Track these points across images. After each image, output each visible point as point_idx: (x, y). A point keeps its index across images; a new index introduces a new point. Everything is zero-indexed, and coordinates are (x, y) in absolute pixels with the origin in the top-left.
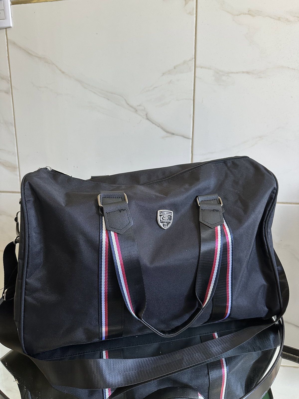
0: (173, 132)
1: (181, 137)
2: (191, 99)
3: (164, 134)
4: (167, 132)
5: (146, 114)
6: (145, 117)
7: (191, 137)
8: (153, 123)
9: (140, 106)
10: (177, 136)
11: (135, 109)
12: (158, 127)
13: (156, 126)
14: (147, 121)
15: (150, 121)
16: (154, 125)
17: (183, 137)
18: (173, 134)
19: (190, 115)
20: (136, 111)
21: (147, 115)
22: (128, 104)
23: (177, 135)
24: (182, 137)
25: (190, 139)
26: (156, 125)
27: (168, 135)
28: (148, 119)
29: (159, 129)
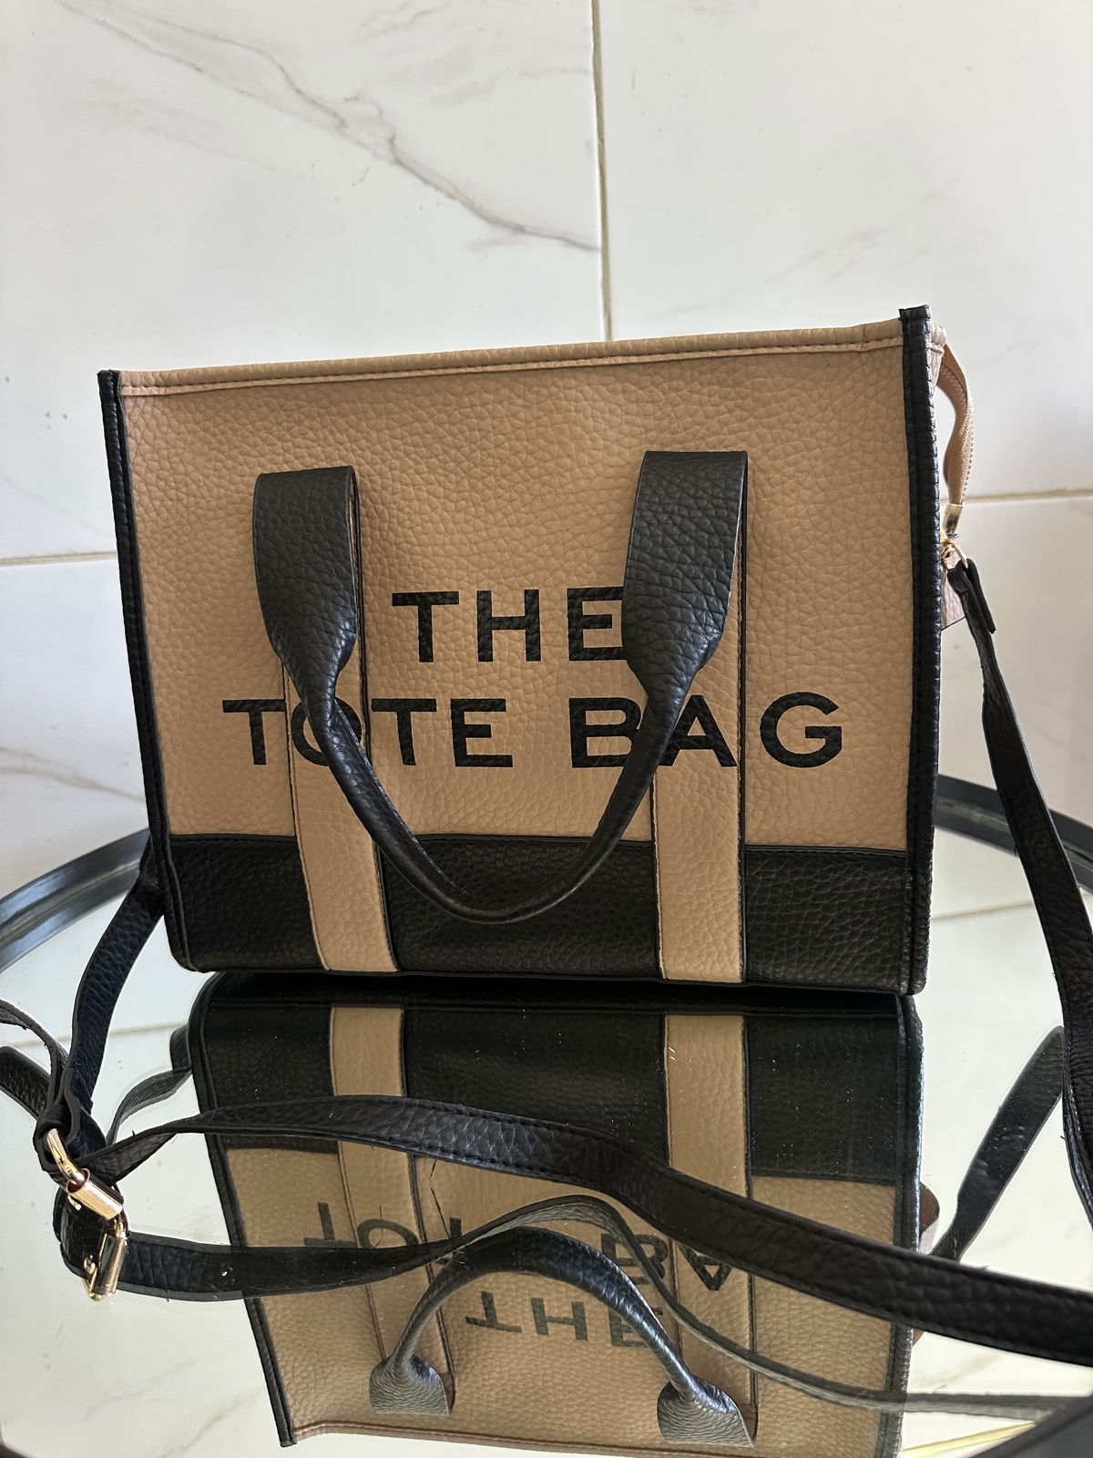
0: (520, 221)
1: (555, 242)
2: (587, 72)
3: (482, 229)
4: (493, 221)
5: (391, 141)
6: (384, 151)
7: (599, 243)
8: (426, 182)
9: (356, 99)
10: (535, 241)
11: (335, 115)
12: (451, 196)
13: (440, 196)
14: (396, 170)
15: (410, 170)
16: (430, 191)
17: (567, 240)
18: (520, 229)
19: (588, 144)
20: (342, 123)
21: (396, 142)
22: (298, 91)
23: (536, 233)
24: (565, 243)
25: (595, 249)
26: (438, 188)
27: (500, 233)
28: (399, 162)
29: (456, 208)
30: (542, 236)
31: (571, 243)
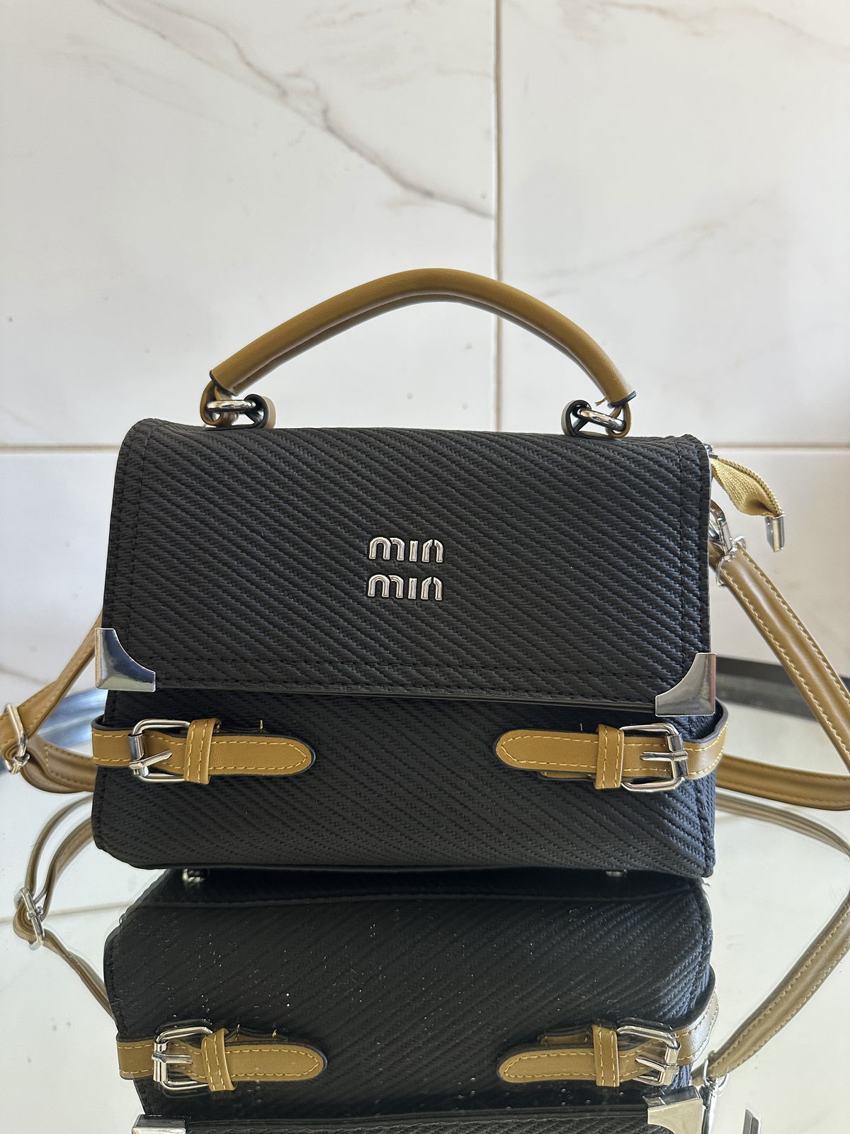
0: (429, 188)
1: (458, 209)
2: (489, 76)
3: (397, 191)
4: (406, 185)
5: (325, 112)
6: (319, 120)
7: (494, 212)
8: (352, 147)
9: (298, 75)
10: (442, 205)
12: (373, 162)
13: (364, 160)
14: (328, 137)
15: (340, 137)
16: (354, 156)
17: (466, 207)
18: (428, 194)
19: (488, 132)
20: (283, 94)
21: (329, 114)
22: (249, 64)
23: (445, 199)
24: (464, 209)
25: (491, 216)
26: (361, 154)
27: (411, 196)
28: (330, 129)
29: (376, 171)
30: (448, 202)
31: (469, 208)
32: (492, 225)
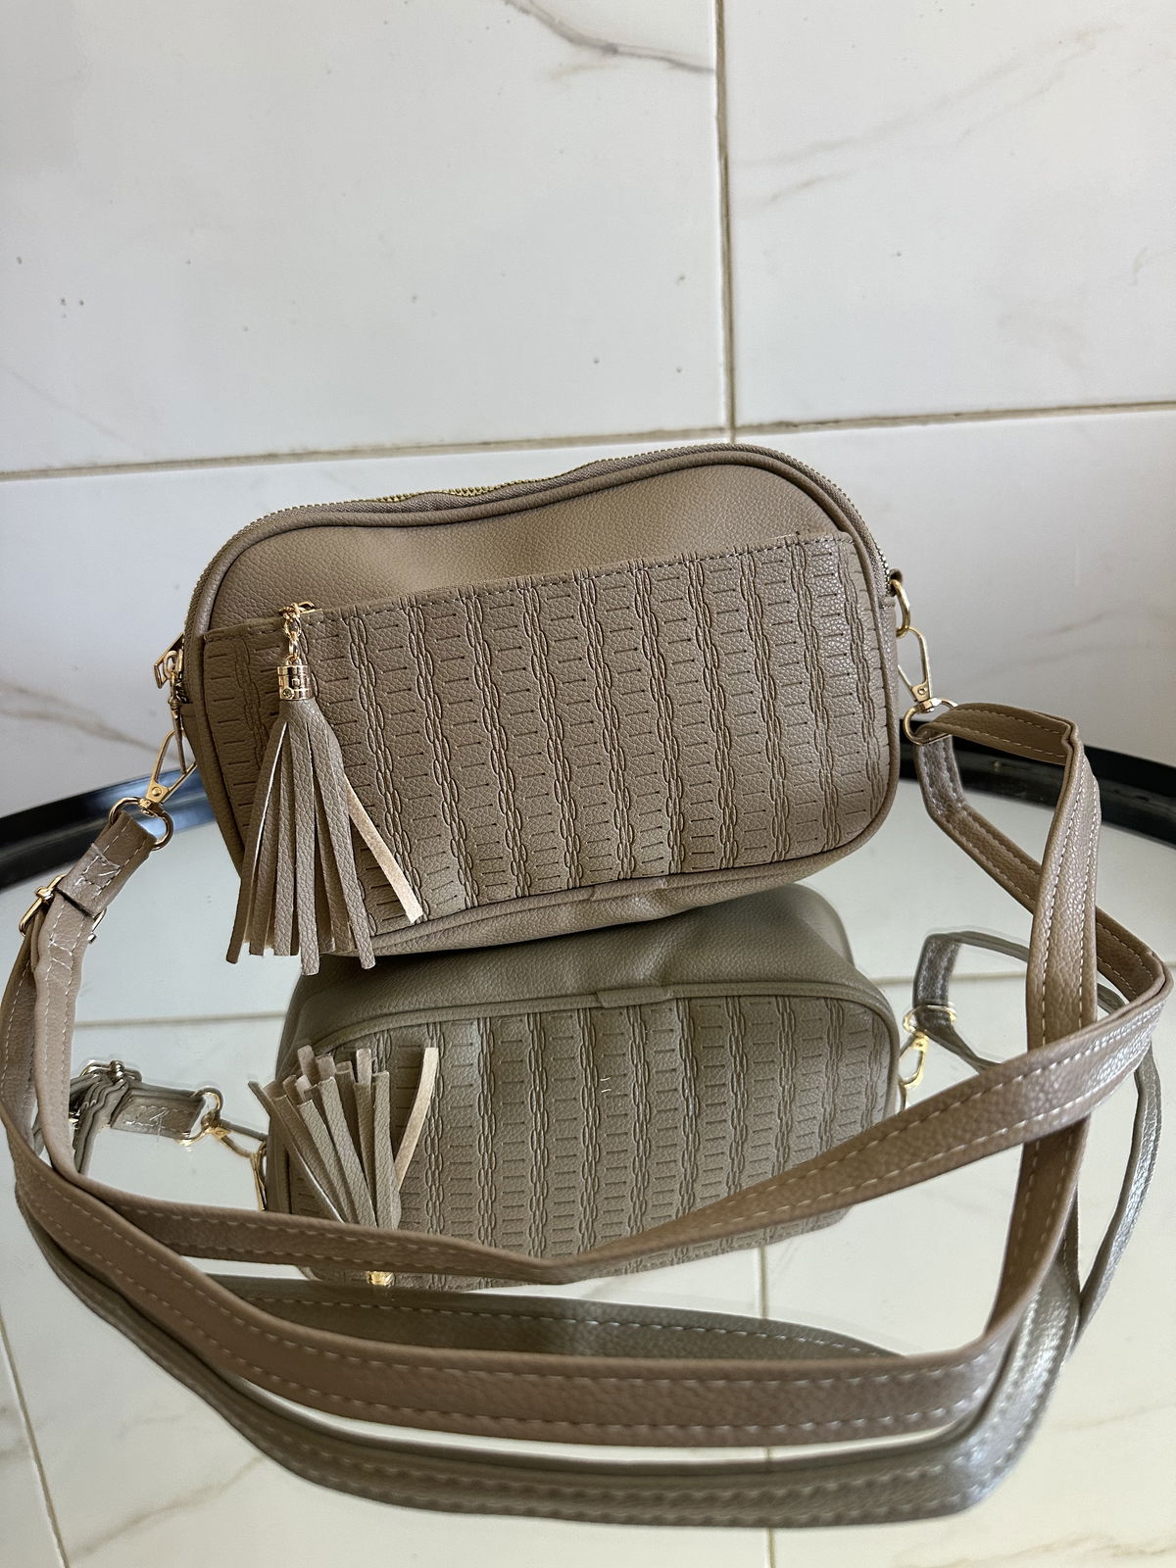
0: (612, 38)
3: (563, 51)
4: (576, 40)
7: (713, 63)
10: (632, 63)
12: (525, 11)
17: (669, 60)
18: (611, 50)
23: (632, 55)
24: (667, 65)
25: (708, 70)
27: (585, 56)
29: (531, 22)
30: (640, 56)
31: (675, 63)
32: (714, 80)
